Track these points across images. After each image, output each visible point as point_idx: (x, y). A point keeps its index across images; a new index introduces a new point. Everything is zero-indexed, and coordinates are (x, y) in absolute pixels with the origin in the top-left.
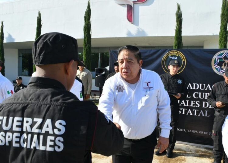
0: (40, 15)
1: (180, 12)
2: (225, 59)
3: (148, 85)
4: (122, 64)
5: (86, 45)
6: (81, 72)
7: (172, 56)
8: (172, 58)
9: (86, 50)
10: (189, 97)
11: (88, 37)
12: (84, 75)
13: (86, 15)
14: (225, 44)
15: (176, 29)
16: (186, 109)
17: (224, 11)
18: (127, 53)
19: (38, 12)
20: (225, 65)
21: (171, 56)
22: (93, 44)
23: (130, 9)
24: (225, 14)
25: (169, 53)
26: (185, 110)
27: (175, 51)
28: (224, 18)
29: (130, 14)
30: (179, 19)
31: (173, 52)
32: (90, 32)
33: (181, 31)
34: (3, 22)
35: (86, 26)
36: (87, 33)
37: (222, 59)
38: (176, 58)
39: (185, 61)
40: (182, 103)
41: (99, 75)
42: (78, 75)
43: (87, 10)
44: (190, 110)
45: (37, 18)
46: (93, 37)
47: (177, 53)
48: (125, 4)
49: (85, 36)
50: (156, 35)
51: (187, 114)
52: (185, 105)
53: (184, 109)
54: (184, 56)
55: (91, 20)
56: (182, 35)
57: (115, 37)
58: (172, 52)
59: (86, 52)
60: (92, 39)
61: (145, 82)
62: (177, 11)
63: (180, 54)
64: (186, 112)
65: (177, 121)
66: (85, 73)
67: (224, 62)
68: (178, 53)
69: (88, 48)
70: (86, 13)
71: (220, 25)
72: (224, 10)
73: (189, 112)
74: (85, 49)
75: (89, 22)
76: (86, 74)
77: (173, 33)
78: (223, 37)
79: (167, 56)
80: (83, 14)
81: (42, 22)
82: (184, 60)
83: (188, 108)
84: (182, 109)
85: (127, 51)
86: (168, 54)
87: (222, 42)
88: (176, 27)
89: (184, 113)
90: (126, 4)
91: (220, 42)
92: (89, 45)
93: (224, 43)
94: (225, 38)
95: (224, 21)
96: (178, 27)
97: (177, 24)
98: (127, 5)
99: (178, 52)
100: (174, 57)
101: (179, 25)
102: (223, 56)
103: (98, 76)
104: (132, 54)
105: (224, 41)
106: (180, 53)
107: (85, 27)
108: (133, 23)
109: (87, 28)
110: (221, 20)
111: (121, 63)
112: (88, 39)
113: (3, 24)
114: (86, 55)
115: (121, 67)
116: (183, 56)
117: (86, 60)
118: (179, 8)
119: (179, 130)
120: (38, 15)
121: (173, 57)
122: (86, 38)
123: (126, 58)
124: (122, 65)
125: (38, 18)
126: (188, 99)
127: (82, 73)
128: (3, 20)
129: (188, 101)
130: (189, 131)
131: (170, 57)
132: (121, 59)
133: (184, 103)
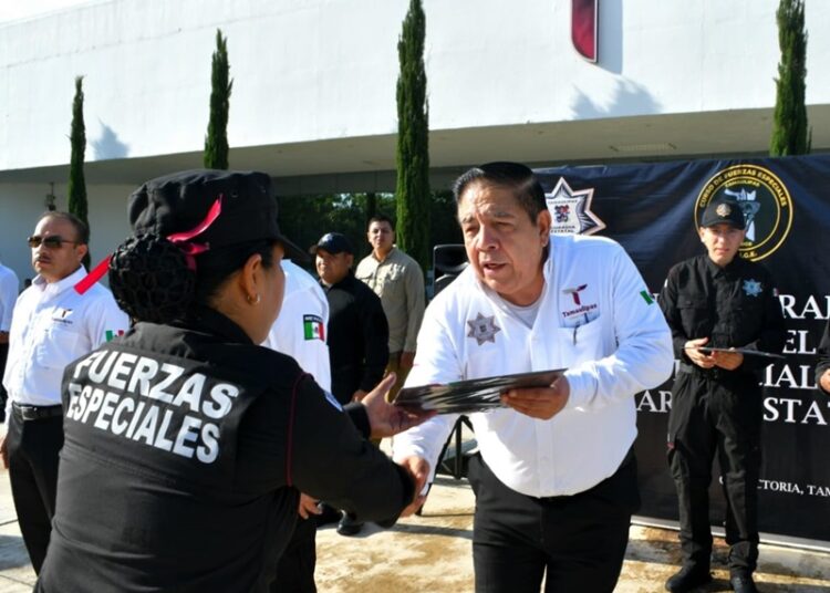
0: (221, 45)
1: (795, 4)
3: (577, 301)
4: (474, 235)
5: (406, 161)
6: (380, 266)
7: (736, 188)
8: (737, 194)
9: (410, 179)
10: (811, 350)
11: (415, 127)
12: (393, 277)
13: (404, 36)
15: (778, 77)
16: (800, 402)
18: (488, 193)
19: (216, 33)
21: (731, 189)
22: (437, 156)
23: (585, 3)
25: (722, 175)
26: (795, 405)
27: (748, 169)
29: (585, 26)
30: (792, 34)
31: (739, 172)
32: (425, 107)
33: (803, 87)
34: (83, 82)
35: (407, 83)
36: (410, 112)
38: (751, 196)
39: (787, 206)
40: (780, 379)
41: (448, 273)
42: (370, 277)
43: (408, 17)
44: (814, 405)
45: (211, 60)
46: (434, 124)
47: (756, 176)
49: (401, 123)
50: (698, 109)
51: (805, 421)
52: (794, 385)
53: (791, 403)
54: (783, 186)
55: (425, 57)
56: (808, 101)
57: (524, 121)
58: (735, 173)
59: (409, 187)
60: (430, 135)
61: (566, 292)
63: (768, 179)
64: (799, 412)
65: (756, 448)
66: (395, 270)
68: (759, 175)
69: (413, 173)
70: (404, 28)
73: (813, 412)
74: (402, 177)
75: (420, 67)
76: (399, 273)
77: (766, 97)
79: (716, 187)
80: (395, 33)
81: (232, 74)
82: (784, 204)
83: (807, 397)
84: (782, 401)
85: (484, 188)
86: (720, 179)
88: (781, 69)
89: (790, 418)
92: (418, 161)
96: (791, 69)
97: (784, 58)
99: (758, 171)
100: (743, 191)
101: (793, 59)
103: (445, 276)
104: (506, 193)
106: (768, 175)
107: (400, 87)
108: (597, 63)
109: (412, 92)
111: (469, 233)
112: (414, 136)
113: (84, 89)
114: (410, 201)
115: (472, 245)
116: (781, 187)
117: (409, 223)
119: (775, 486)
120: (214, 48)
121: (740, 191)
122: (408, 132)
123: (485, 214)
124: (475, 239)
125: (214, 57)
126: (805, 359)
127: (386, 269)
128: (80, 74)
129: (805, 369)
130: (815, 491)
131: (727, 192)
132: (468, 217)
133: (791, 378)
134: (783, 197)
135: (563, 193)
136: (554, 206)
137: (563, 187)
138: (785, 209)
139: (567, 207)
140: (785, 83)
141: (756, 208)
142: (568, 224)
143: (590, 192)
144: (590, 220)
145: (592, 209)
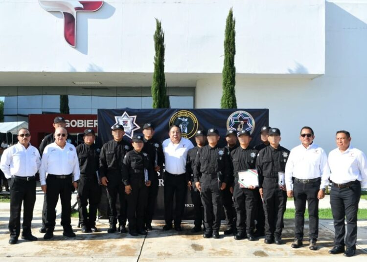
1: (161, 33)
2: (240, 120)
7: (182, 117)
14: (231, 88)
15: (155, 61)
17: (229, 37)
20: (241, 127)
23: (70, 21)
24: (230, 42)
28: (230, 48)
29: (71, 30)
30: (160, 45)
31: (183, 113)
33: (163, 66)
37: (237, 120)
38: (186, 120)
48: (59, 12)
50: (119, 70)
54: (195, 117)
56: (165, 71)
57: (42, 71)
58: (181, 113)
62: (156, 32)
67: (240, 123)
68: (188, 114)
71: (223, 58)
72: (230, 35)
78: (229, 77)
79: (176, 117)
87: (227, 85)
88: (155, 59)
90: (62, 12)
91: (225, 84)
93: (230, 86)
94: (231, 79)
95: (229, 53)
96: (159, 59)
98: (64, 13)
101: (160, 55)
102: (239, 117)
105: (231, 84)
106: (191, 114)
108: (76, 48)
110: (225, 51)
118: (159, 28)
131: (179, 118)
134: (195, 120)
135: (125, 117)
136: (122, 121)
137: (125, 115)
138: (196, 124)
139: (127, 121)
140: (157, 64)
141: (187, 123)
142: (127, 126)
143: (135, 117)
144: (135, 125)
145: (136, 122)
